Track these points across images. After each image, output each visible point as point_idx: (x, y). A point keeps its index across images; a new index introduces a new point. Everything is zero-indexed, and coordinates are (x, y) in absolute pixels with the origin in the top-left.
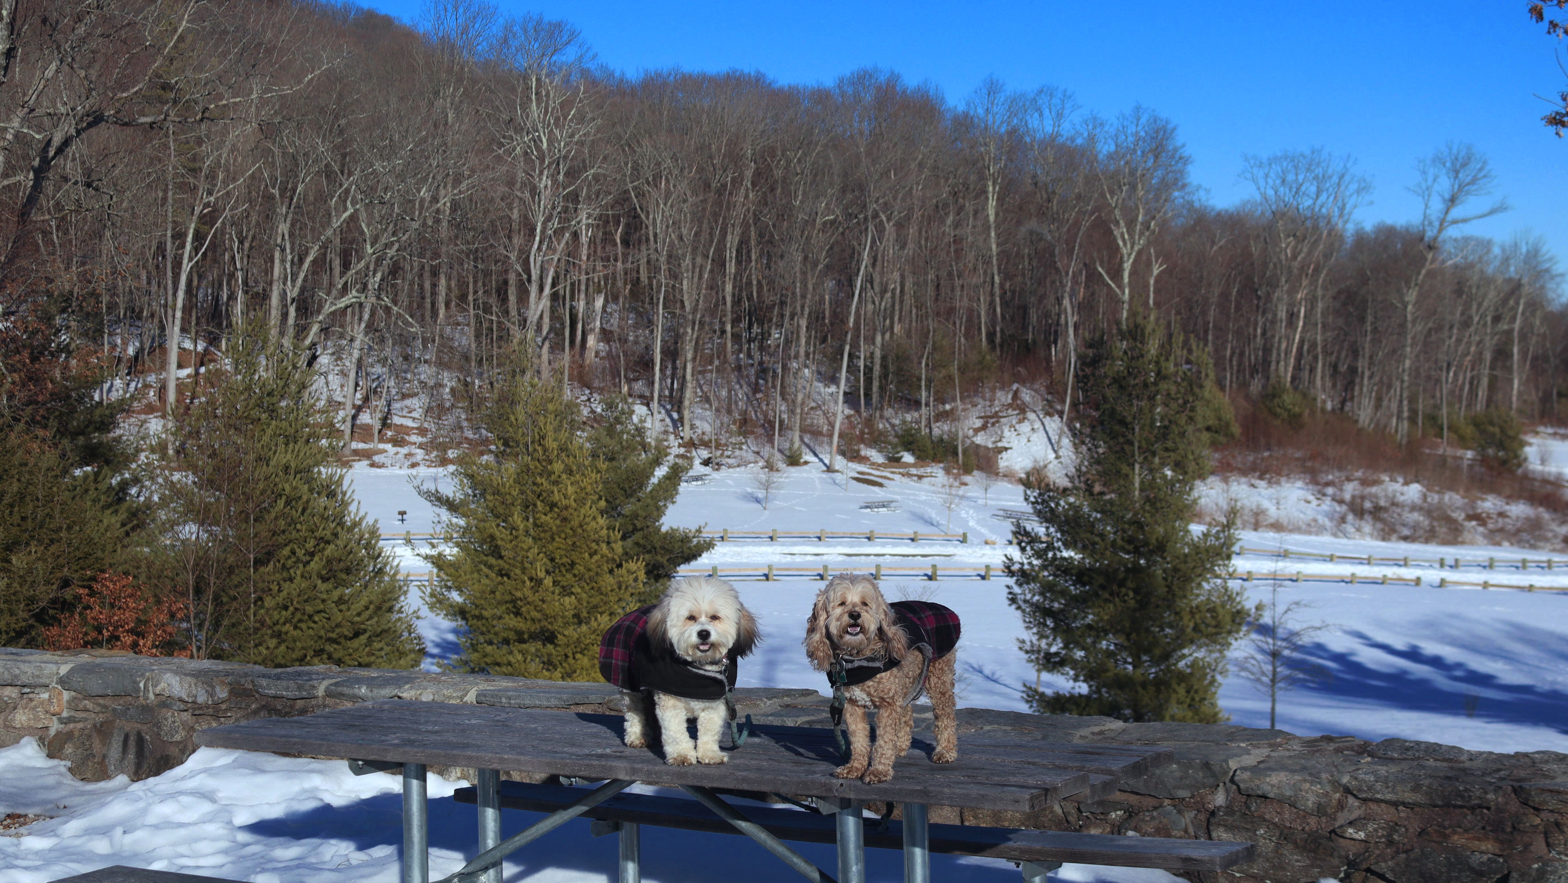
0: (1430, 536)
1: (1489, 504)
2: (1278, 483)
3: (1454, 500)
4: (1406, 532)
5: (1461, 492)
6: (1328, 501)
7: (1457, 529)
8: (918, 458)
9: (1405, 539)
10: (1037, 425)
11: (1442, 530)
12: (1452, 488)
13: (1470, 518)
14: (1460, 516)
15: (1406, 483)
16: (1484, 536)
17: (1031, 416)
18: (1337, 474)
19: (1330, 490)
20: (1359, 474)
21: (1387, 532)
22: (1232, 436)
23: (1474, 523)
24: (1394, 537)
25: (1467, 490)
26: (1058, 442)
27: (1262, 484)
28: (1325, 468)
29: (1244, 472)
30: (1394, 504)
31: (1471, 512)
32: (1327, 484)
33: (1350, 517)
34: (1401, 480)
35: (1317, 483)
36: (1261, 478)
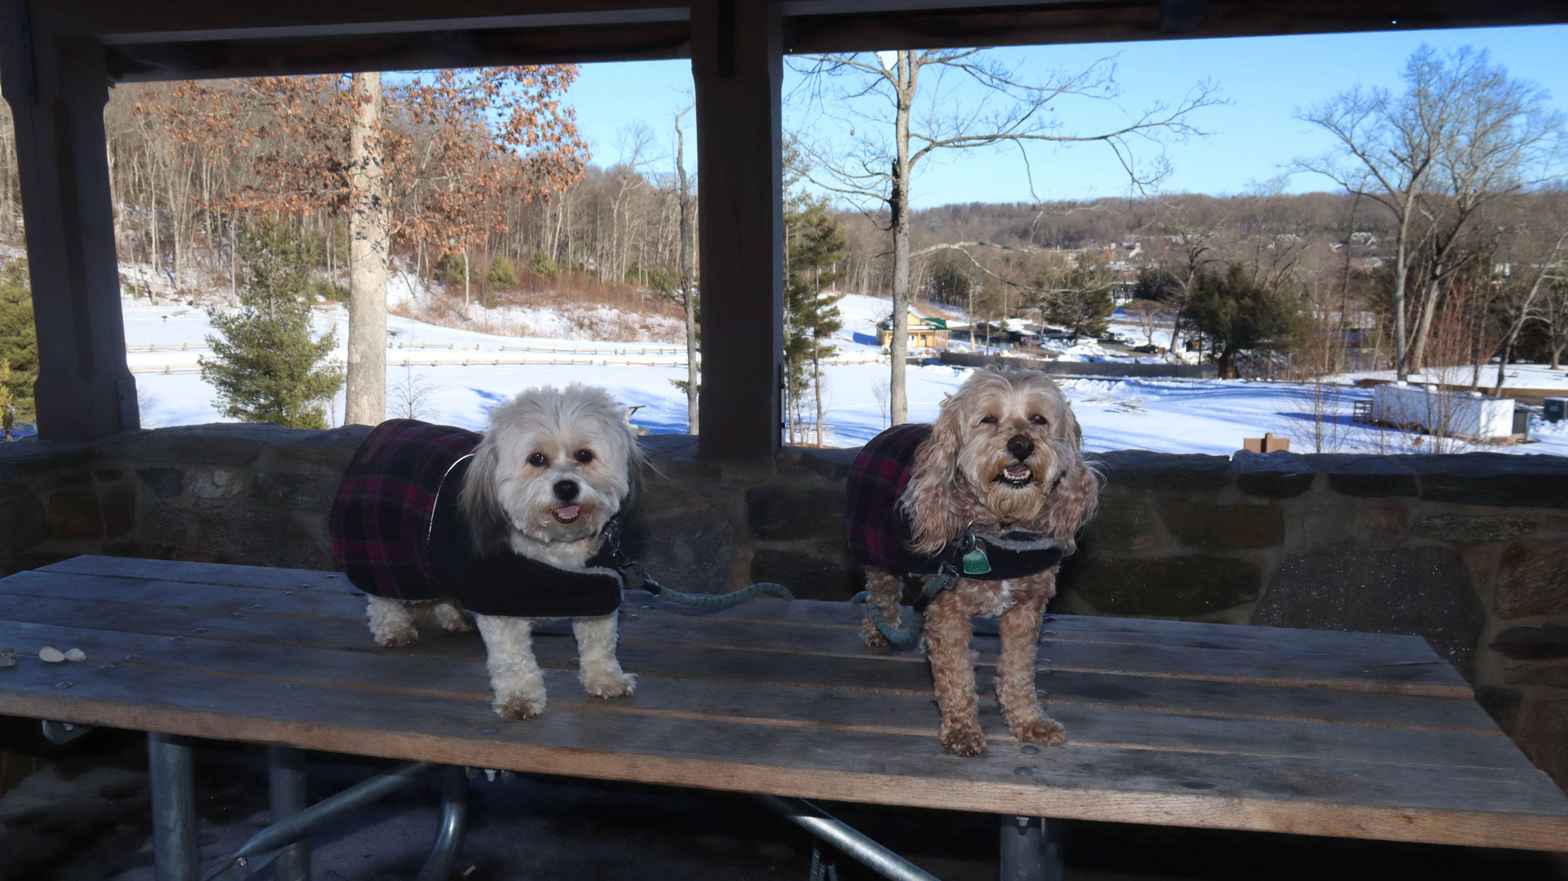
0: (618, 338)
1: (655, 319)
2: (539, 310)
3: (634, 318)
4: (606, 336)
5: (640, 313)
6: (565, 319)
7: (634, 334)
8: (327, 298)
9: (605, 339)
10: (403, 279)
11: (625, 334)
12: (634, 311)
13: (642, 327)
14: (637, 326)
15: (610, 309)
16: (649, 337)
17: (399, 273)
18: (572, 304)
19: (566, 314)
20: (585, 304)
21: (596, 335)
22: (514, 284)
23: (644, 330)
24: (599, 339)
25: (644, 312)
26: (415, 288)
27: (529, 311)
28: (567, 301)
29: (521, 304)
30: (601, 320)
31: (643, 324)
32: (567, 310)
33: (576, 329)
34: (608, 307)
35: (560, 309)
36: (529, 307)
